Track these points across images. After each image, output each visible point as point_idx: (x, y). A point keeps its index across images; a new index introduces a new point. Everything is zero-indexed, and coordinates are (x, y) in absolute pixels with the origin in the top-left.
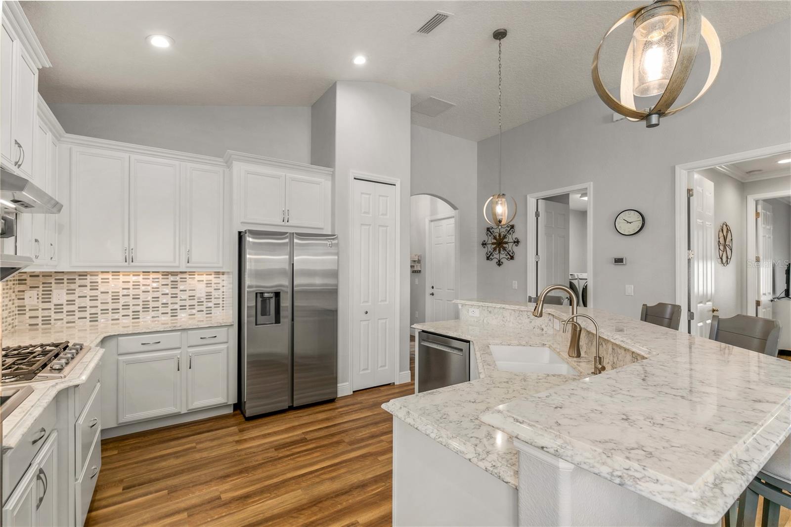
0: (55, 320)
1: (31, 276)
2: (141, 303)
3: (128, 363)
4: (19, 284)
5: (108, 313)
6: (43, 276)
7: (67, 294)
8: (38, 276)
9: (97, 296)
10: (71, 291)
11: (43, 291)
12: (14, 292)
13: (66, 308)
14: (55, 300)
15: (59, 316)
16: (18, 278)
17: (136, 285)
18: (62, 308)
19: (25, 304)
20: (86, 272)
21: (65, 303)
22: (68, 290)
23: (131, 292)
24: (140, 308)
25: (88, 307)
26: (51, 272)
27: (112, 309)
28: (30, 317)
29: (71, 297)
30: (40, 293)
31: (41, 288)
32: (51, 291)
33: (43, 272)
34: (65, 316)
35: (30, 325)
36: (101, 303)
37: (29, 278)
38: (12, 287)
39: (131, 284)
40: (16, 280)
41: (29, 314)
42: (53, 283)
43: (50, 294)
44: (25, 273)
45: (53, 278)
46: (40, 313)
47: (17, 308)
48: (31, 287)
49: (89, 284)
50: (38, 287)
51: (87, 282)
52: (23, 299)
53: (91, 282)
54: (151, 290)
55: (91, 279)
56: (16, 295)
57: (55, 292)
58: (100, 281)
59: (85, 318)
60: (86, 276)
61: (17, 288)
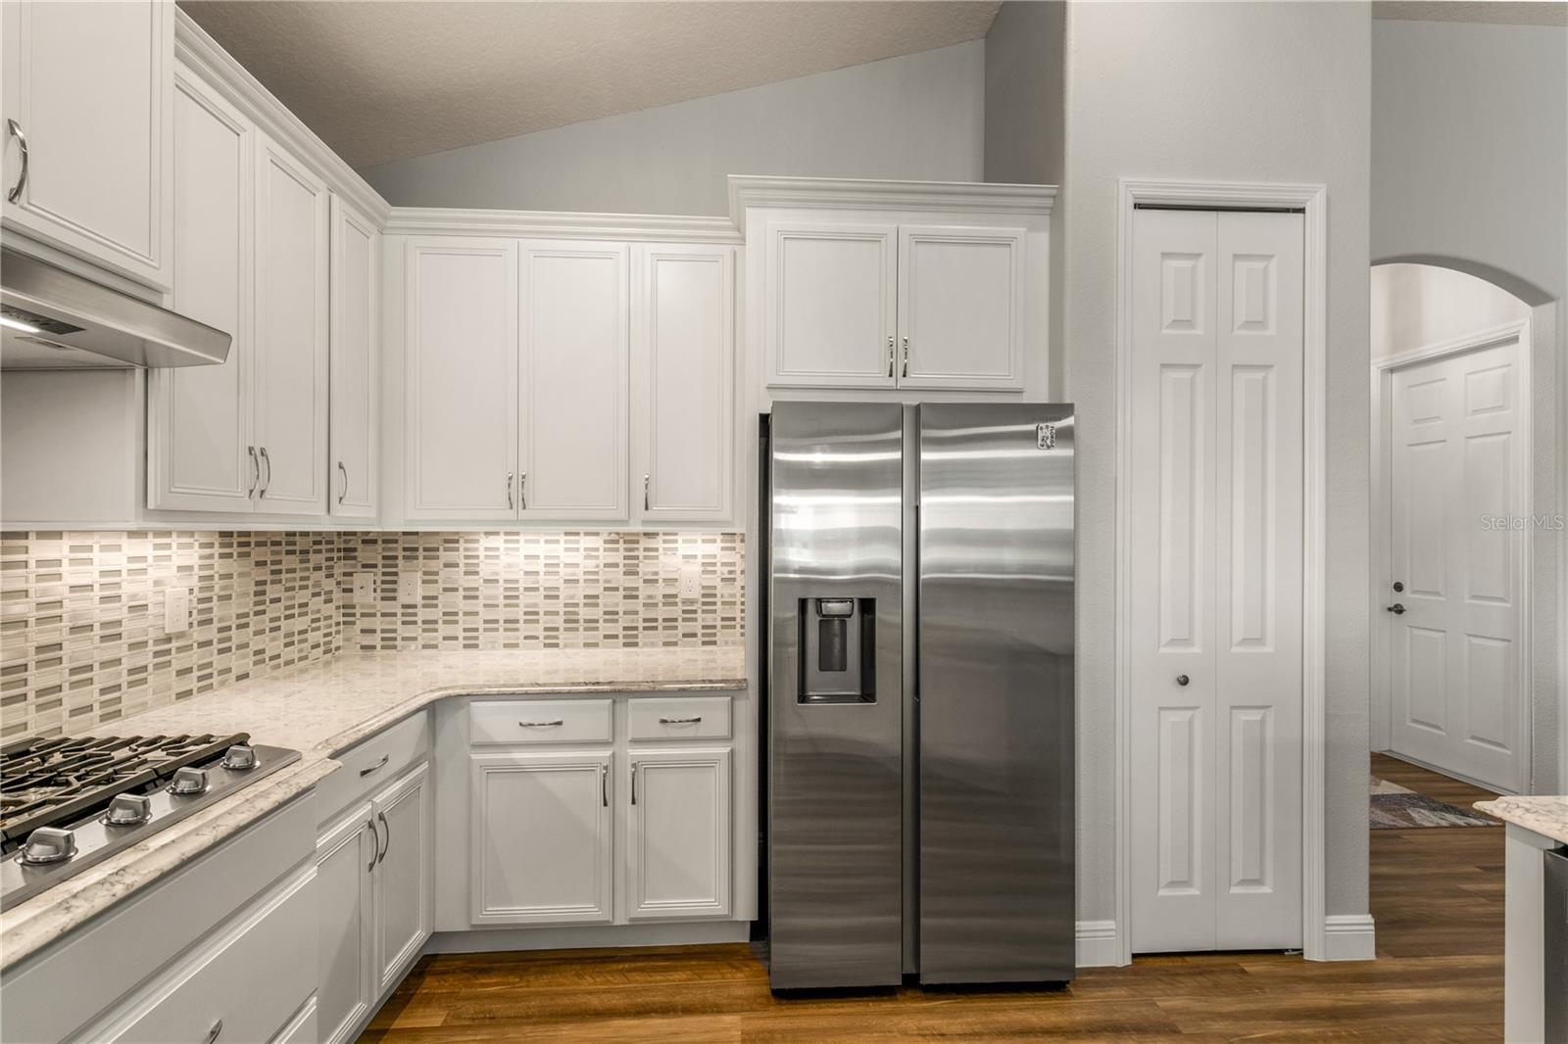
0: (404, 639)
1: (364, 542)
2: (562, 610)
3: (492, 771)
4: (345, 558)
5: (497, 630)
6: (384, 541)
7: (424, 582)
8: (375, 542)
9: (477, 589)
10: (430, 577)
11: (384, 574)
12: (328, 576)
13: (422, 614)
14: (403, 598)
15: (410, 631)
16: (342, 546)
17: (552, 567)
18: (415, 615)
19: (355, 601)
20: (457, 533)
21: (419, 601)
22: (425, 573)
23: (541, 582)
24: (559, 621)
25: (461, 613)
26: (396, 533)
27: (506, 621)
28: (363, 631)
29: (430, 590)
30: (379, 579)
31: (380, 570)
32: (396, 574)
33: (384, 533)
34: (420, 631)
35: (363, 647)
36: (485, 606)
37: (360, 547)
38: (324, 564)
39: (542, 561)
40: (339, 550)
41: (362, 623)
42: (400, 558)
43: (395, 582)
44: (354, 534)
45: (400, 546)
46: (378, 623)
47: (342, 611)
48: (364, 566)
49: (462, 562)
50: (375, 566)
51: (459, 557)
52: (351, 590)
53: (466, 557)
54: (582, 578)
55: (466, 549)
56: (338, 583)
57: (403, 578)
58: (482, 553)
59: (456, 638)
60: (457, 541)
61: (340, 568)
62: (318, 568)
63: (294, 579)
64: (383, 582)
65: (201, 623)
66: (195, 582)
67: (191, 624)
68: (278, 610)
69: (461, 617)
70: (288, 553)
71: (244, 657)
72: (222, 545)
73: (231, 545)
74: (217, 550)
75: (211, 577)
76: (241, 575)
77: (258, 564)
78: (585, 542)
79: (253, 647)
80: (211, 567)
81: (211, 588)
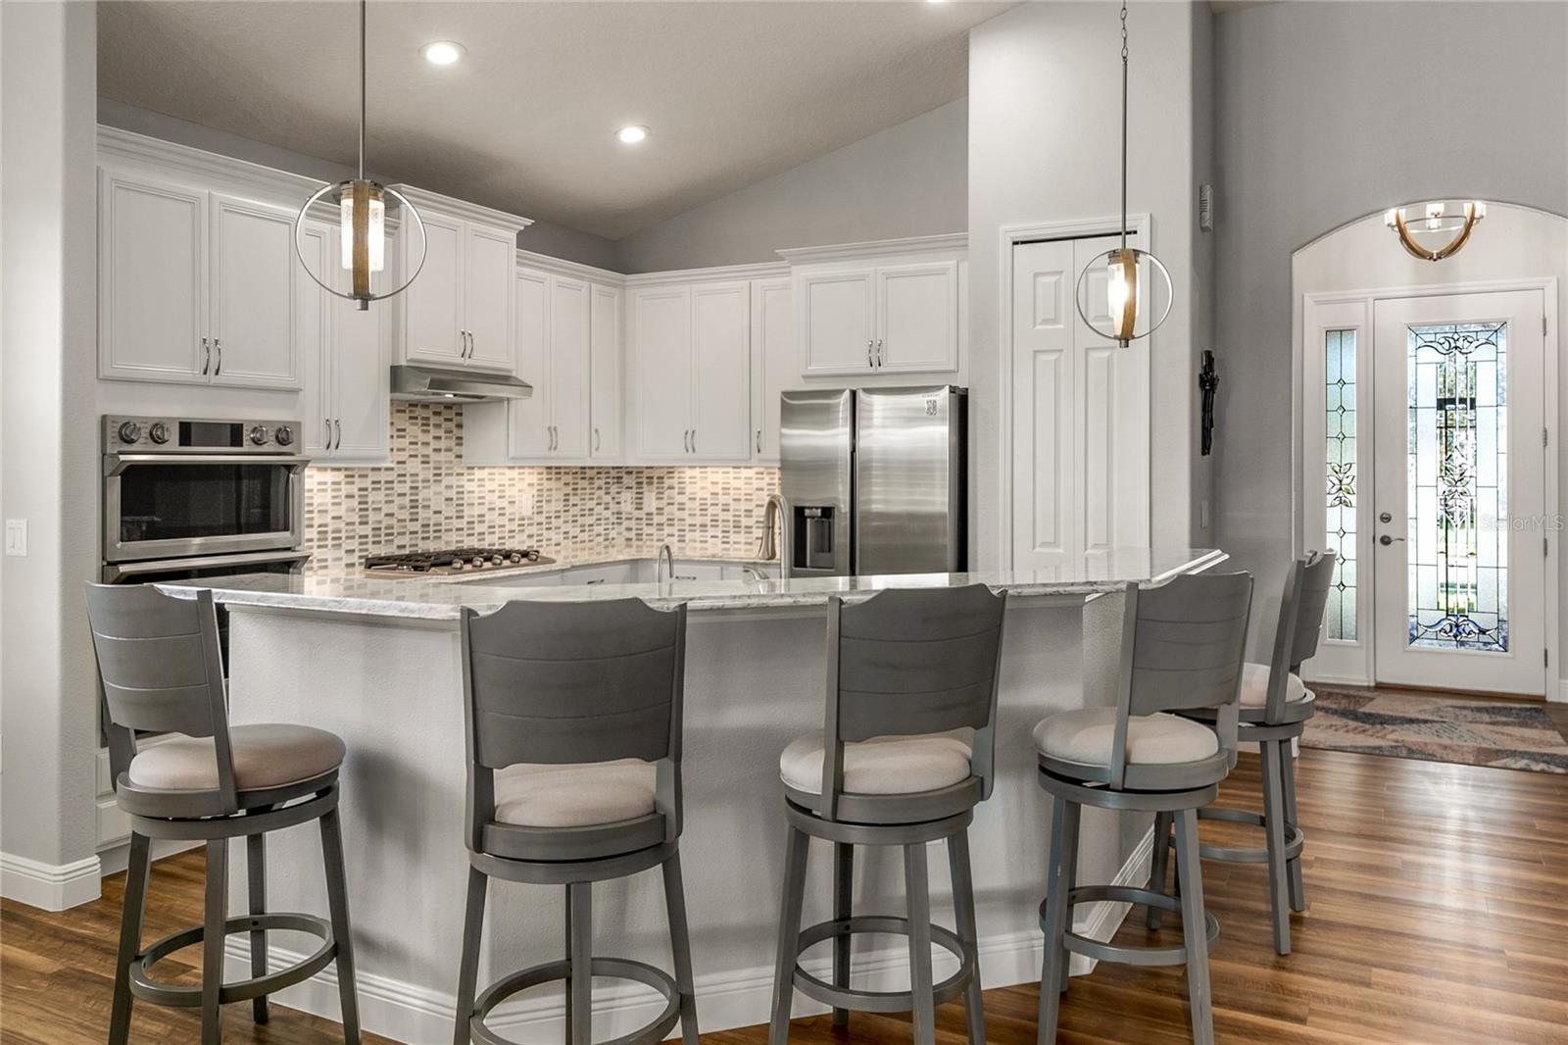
1: (625, 473)
2: (732, 519)
4: (618, 482)
6: (635, 472)
7: (657, 498)
8: (631, 473)
9: (685, 504)
10: (660, 496)
11: (637, 493)
12: (607, 493)
13: (656, 519)
14: (646, 509)
15: (650, 528)
16: (615, 476)
17: (726, 490)
18: (652, 519)
19: (622, 510)
20: (674, 467)
21: (653, 510)
22: (657, 493)
23: (720, 499)
25: (676, 519)
26: (641, 467)
27: (700, 526)
28: (625, 527)
30: (634, 495)
31: (634, 490)
32: (643, 493)
33: (636, 467)
36: (690, 515)
37: (625, 476)
38: (604, 486)
39: (720, 486)
40: (614, 478)
41: (626, 524)
42: (645, 483)
43: (642, 498)
44: (622, 467)
45: (644, 475)
46: (633, 522)
47: (616, 516)
48: (627, 488)
49: (677, 486)
50: (631, 488)
51: (675, 482)
52: (619, 503)
53: (679, 483)
54: (743, 497)
55: (679, 478)
56: (613, 498)
57: (646, 495)
58: (687, 480)
59: (674, 535)
60: (674, 472)
61: (613, 488)
62: (599, 488)
63: (585, 494)
64: (636, 498)
65: (538, 513)
66: (536, 493)
67: (533, 513)
68: (575, 511)
69: (676, 522)
70: (583, 478)
71: (559, 533)
72: (547, 473)
73: (551, 473)
74: (545, 476)
75: (542, 490)
76: (557, 489)
77: (567, 484)
78: (745, 473)
79: (563, 530)
80: (542, 484)
81: (542, 496)
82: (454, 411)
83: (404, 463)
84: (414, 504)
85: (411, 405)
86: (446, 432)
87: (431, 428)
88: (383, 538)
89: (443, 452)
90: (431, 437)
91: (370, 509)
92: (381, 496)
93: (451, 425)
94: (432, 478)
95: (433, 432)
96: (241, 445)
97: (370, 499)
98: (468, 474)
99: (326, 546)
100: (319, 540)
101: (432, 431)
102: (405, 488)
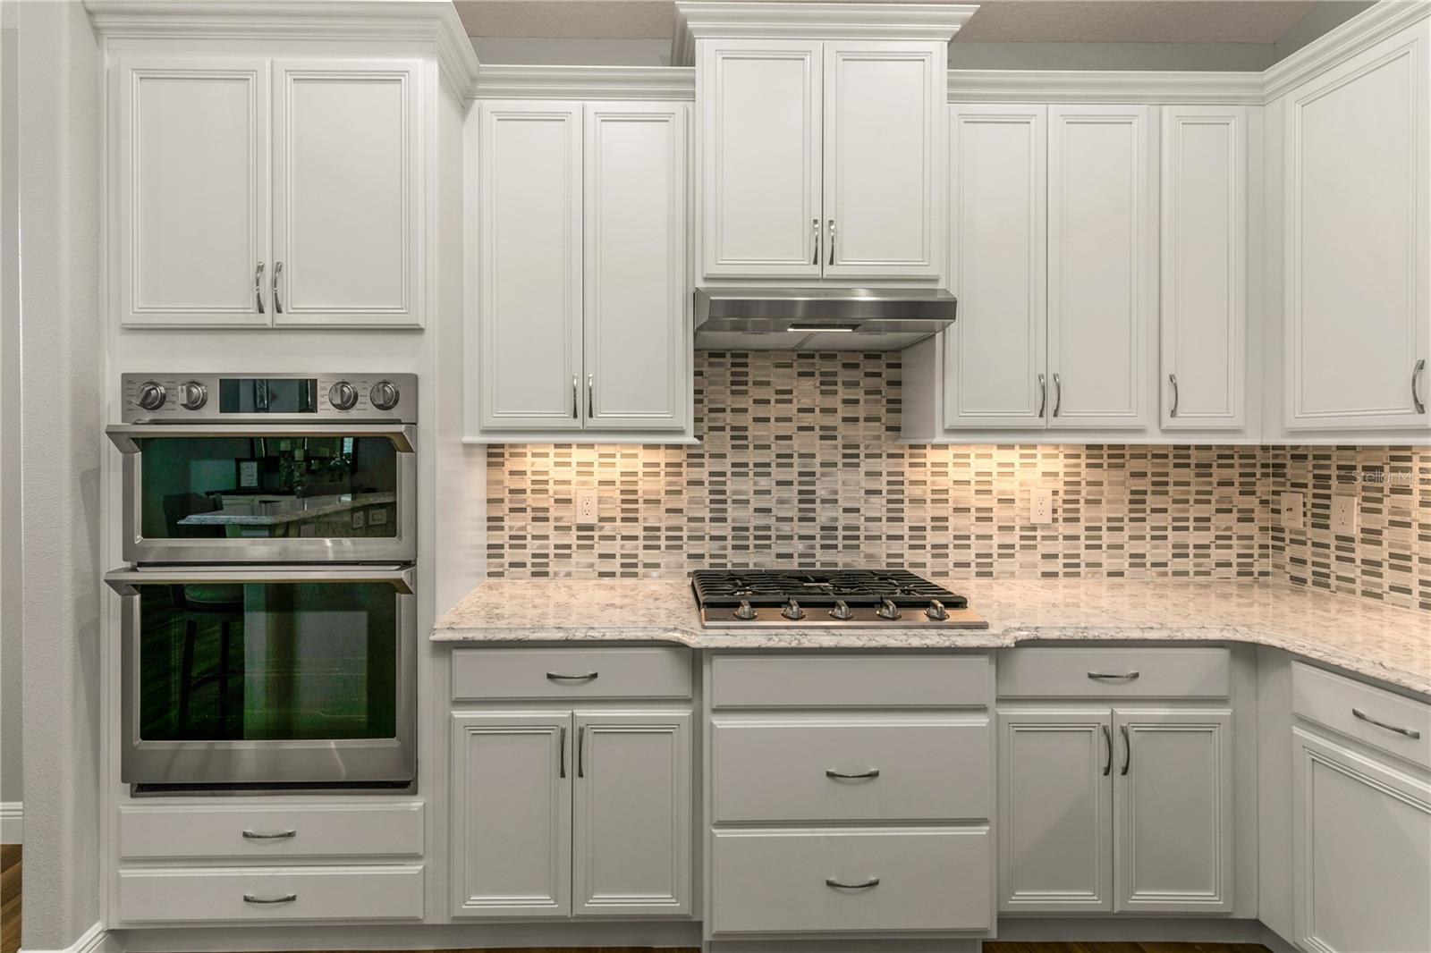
0: (1338, 578)
1: (1293, 457)
4: (1274, 474)
6: (1315, 457)
7: (1364, 510)
8: (1304, 457)
10: (1371, 506)
11: (1315, 496)
12: (1247, 493)
13: (1361, 552)
14: (1336, 528)
15: (1346, 570)
16: (1271, 461)
18: (1352, 550)
19: (1283, 524)
20: (1409, 448)
21: (1355, 532)
22: (1365, 499)
25: (1415, 559)
26: (1330, 448)
28: (1292, 560)
29: (1373, 522)
30: (1310, 500)
31: (1310, 491)
33: (1315, 447)
34: (1358, 571)
35: (1292, 578)
37: (1289, 462)
38: (1237, 480)
40: (1265, 466)
41: (1290, 551)
42: (1334, 477)
43: (1327, 507)
44: (1283, 448)
45: (1334, 463)
46: (1307, 552)
47: (1271, 532)
48: (1293, 485)
49: (1416, 487)
50: (1305, 486)
52: (1278, 512)
55: (1422, 471)
56: (1263, 502)
57: (1336, 502)
59: (1409, 592)
60: (1409, 459)
61: (1263, 485)
64: (1314, 506)
66: (1060, 487)
67: (1055, 520)
68: (1162, 520)
70: (1181, 466)
71: (1118, 557)
72: (1090, 457)
73: (1100, 457)
74: (1083, 461)
75: (1077, 483)
76: (1113, 483)
79: (1130, 550)
80: (1078, 474)
81: (1077, 492)
82: (884, 360)
83: (790, 438)
84: (807, 497)
85: (800, 356)
86: (867, 393)
87: (840, 388)
88: (751, 542)
89: (862, 424)
90: (839, 401)
91: (729, 501)
92: (747, 485)
93: (880, 383)
94: (840, 461)
95: (843, 393)
96: (313, 409)
97: (729, 488)
98: (911, 456)
99: (658, 547)
100: (645, 538)
101: (840, 393)
102: (792, 474)
